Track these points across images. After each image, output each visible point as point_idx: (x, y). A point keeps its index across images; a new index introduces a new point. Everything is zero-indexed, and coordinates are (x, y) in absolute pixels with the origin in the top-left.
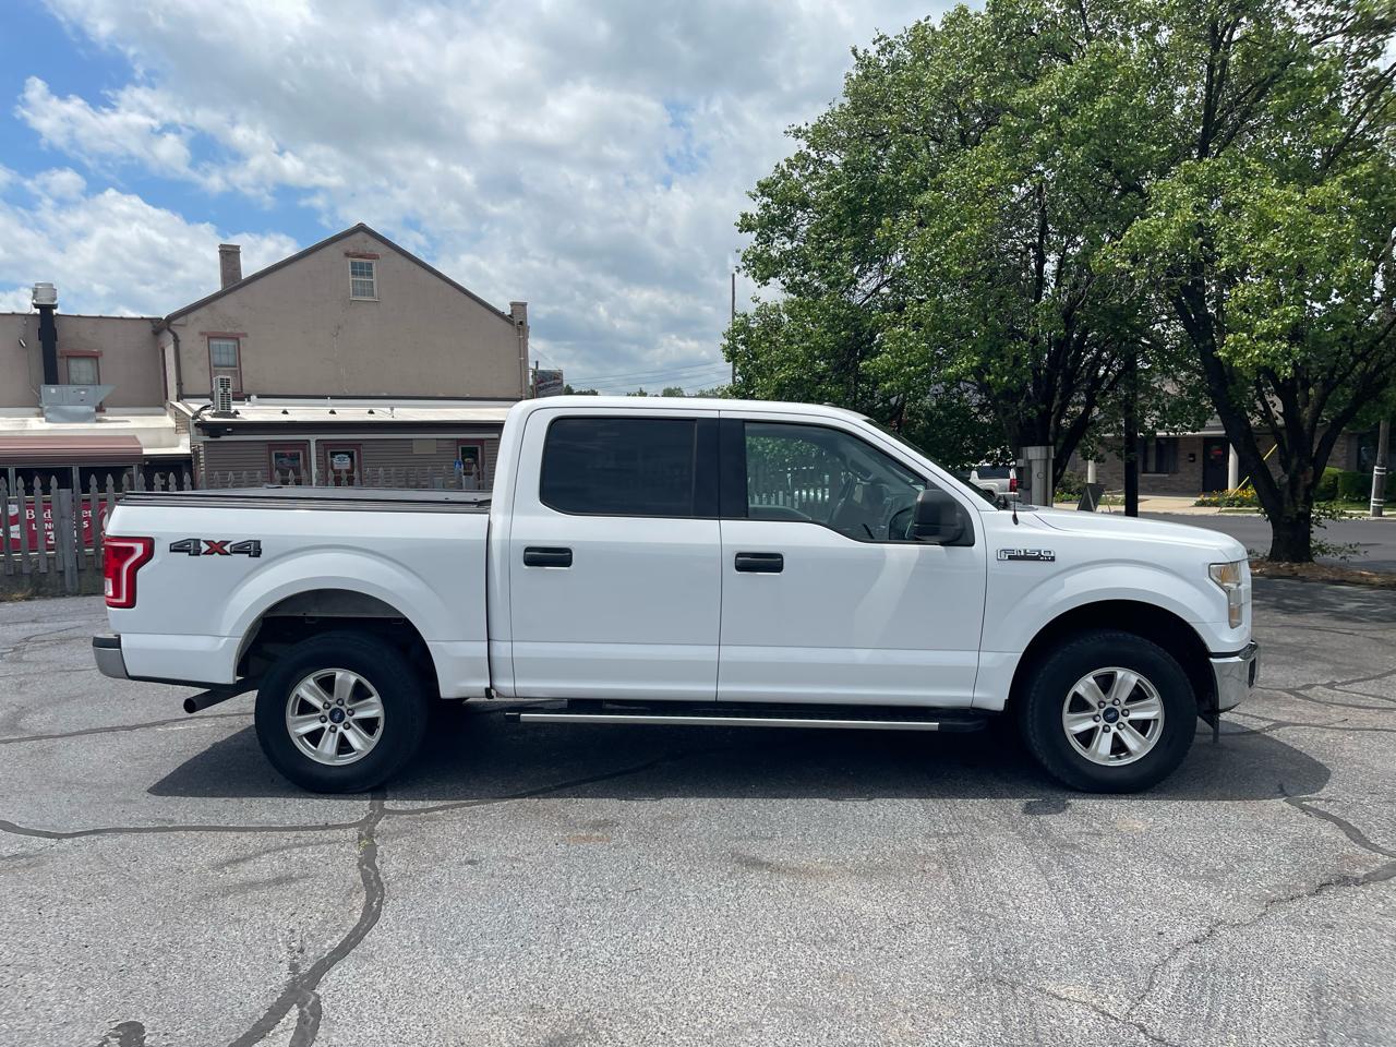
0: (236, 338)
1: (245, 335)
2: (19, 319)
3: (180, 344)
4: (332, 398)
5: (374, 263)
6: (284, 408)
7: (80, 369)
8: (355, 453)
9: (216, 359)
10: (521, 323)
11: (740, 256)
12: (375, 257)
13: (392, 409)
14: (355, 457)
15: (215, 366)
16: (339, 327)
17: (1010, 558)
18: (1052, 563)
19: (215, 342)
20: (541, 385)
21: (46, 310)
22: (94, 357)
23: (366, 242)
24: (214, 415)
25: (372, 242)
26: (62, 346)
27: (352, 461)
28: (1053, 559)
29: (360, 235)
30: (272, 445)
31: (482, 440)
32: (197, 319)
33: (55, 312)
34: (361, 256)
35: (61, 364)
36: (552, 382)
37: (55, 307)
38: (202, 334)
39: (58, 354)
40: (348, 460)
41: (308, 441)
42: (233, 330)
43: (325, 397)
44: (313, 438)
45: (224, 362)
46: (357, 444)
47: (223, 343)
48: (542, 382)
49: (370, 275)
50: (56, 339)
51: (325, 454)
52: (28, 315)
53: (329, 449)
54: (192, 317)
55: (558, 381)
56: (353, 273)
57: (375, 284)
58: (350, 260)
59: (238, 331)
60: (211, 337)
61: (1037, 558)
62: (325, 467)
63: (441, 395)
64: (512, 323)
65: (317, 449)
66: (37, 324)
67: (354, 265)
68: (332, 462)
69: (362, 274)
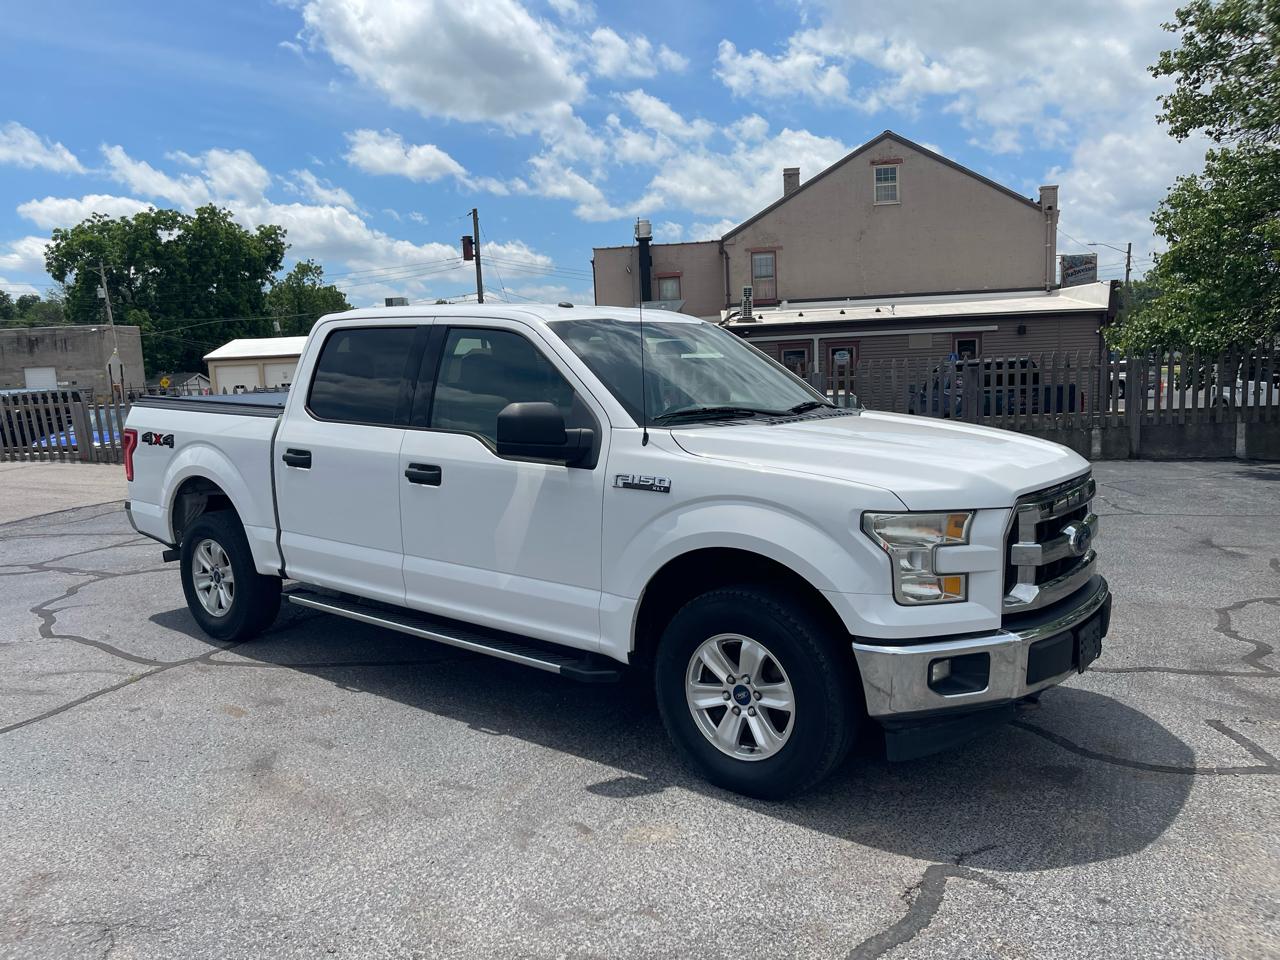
0: (773, 251)
1: (781, 248)
2: (627, 250)
3: (730, 261)
4: (852, 298)
5: (898, 167)
6: (799, 311)
7: (669, 287)
8: (854, 350)
9: (757, 272)
10: (1050, 208)
11: (1161, 102)
12: (898, 161)
13: (893, 307)
14: (854, 354)
15: (756, 277)
16: (862, 233)
17: (627, 485)
18: (664, 494)
19: (756, 257)
20: (1070, 271)
21: (644, 242)
22: (676, 277)
23: (891, 148)
24: (739, 321)
25: (897, 147)
26: (655, 271)
27: (852, 356)
28: (667, 490)
29: (887, 142)
30: (781, 344)
31: (981, 332)
32: (743, 239)
33: (650, 243)
34: (885, 163)
35: (654, 284)
36: (1083, 267)
37: (650, 239)
38: (747, 250)
39: (652, 276)
40: (848, 357)
41: (812, 340)
42: (771, 245)
43: (845, 299)
44: (816, 337)
45: (764, 273)
46: (856, 341)
47: (763, 256)
48: (1071, 267)
49: (894, 179)
50: (651, 265)
51: (827, 350)
52: (633, 247)
53: (832, 347)
54: (739, 237)
55: (1090, 266)
56: (878, 179)
57: (898, 188)
58: (875, 168)
59: (776, 245)
60: (754, 252)
61: (649, 488)
62: (828, 362)
63: (959, 289)
64: (1040, 209)
65: (819, 347)
66: (636, 254)
67: (879, 172)
68: (833, 359)
69: (886, 179)
